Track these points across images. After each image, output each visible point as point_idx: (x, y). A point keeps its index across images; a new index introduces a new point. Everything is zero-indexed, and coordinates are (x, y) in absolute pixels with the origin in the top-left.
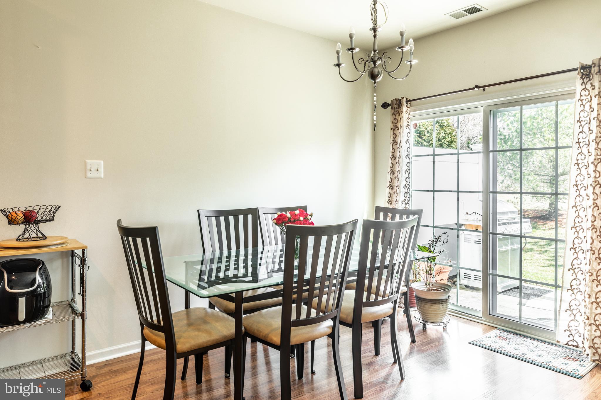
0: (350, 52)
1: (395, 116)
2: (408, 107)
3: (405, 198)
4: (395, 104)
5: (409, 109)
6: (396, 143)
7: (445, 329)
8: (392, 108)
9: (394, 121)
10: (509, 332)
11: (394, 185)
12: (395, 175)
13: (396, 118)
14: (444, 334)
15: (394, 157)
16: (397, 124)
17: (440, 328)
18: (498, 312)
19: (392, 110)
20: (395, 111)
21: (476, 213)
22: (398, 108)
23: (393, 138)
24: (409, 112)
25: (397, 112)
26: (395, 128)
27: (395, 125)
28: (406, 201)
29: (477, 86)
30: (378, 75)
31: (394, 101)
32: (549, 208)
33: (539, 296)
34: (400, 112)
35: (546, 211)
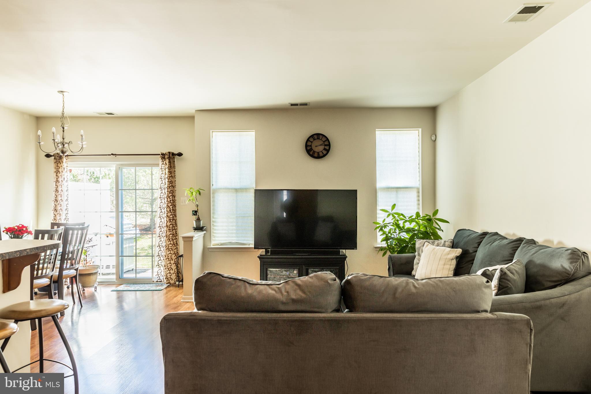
0: (53, 141)
1: (58, 164)
2: (67, 159)
3: (66, 217)
4: (57, 157)
5: (67, 160)
6: (58, 182)
7: (95, 291)
8: (55, 159)
9: (57, 168)
10: (130, 284)
11: (58, 209)
12: (58, 202)
13: (58, 165)
14: (96, 293)
15: (57, 191)
16: (59, 170)
17: (92, 289)
18: (124, 277)
19: (55, 160)
20: (57, 161)
21: (106, 226)
22: (60, 159)
23: (57, 178)
24: (67, 162)
25: (59, 162)
26: (57, 172)
27: (57, 170)
28: (67, 219)
29: (112, 154)
30: (66, 152)
31: (56, 154)
32: (150, 222)
33: (144, 272)
34: (61, 162)
35: (148, 224)
